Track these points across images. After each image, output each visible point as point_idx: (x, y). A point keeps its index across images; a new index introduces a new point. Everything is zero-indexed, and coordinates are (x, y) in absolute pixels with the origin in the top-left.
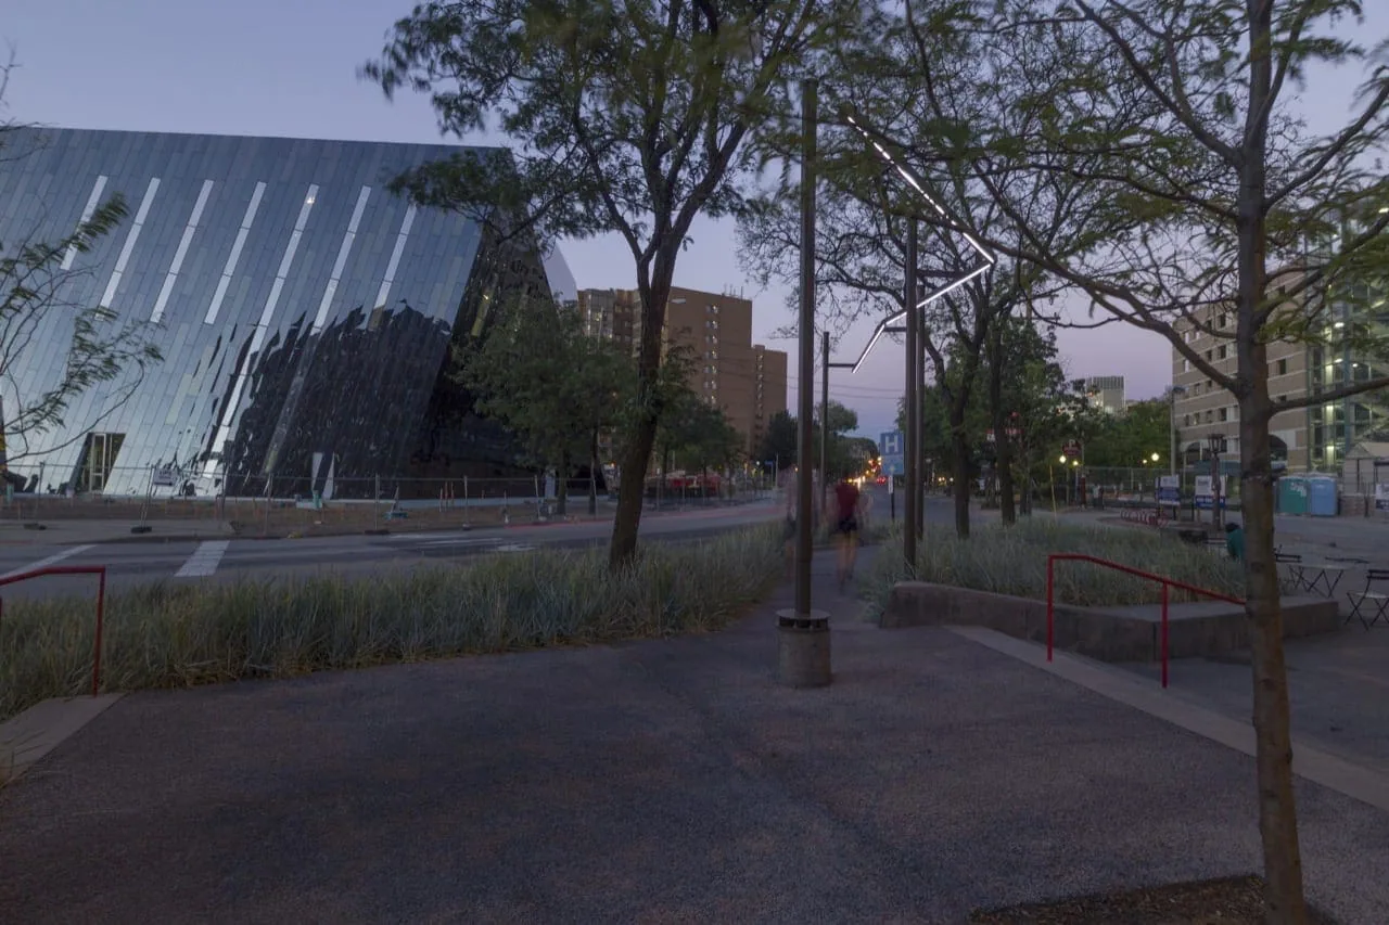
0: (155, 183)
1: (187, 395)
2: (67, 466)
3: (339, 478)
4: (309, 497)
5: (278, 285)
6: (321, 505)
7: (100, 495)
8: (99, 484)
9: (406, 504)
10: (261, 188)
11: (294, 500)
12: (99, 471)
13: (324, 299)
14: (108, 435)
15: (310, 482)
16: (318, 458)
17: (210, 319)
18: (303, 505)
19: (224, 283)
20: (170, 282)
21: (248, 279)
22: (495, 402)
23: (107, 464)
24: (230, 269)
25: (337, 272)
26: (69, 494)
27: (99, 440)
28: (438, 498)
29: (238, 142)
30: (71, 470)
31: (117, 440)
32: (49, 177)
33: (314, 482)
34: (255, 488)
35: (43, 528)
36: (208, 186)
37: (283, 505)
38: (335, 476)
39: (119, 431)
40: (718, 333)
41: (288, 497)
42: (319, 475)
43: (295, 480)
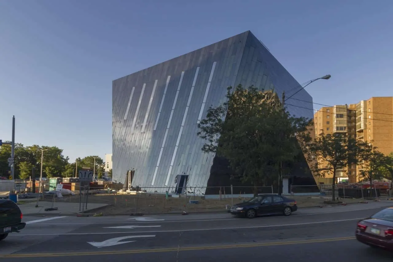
0: (145, 85)
1: (149, 157)
5: (172, 112)
6: (179, 197)
10: (169, 78)
13: (185, 115)
17: (155, 128)
18: (174, 196)
19: (159, 115)
20: (146, 118)
24: (160, 110)
25: (189, 103)
29: (164, 64)
32: (123, 92)
36: (156, 82)
42: (180, 184)
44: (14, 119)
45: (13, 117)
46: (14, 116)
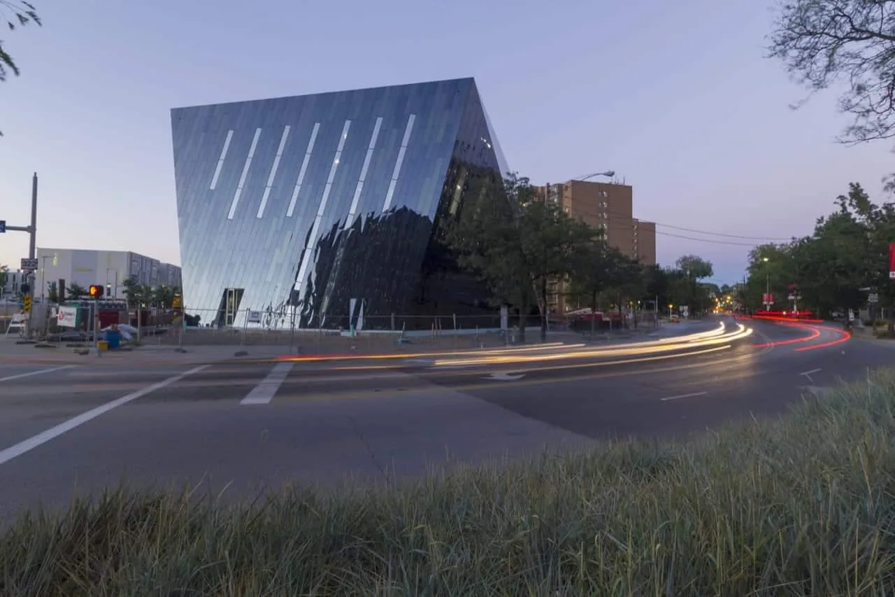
0: (259, 131)
1: (277, 264)
2: (214, 310)
3: (366, 317)
4: (347, 328)
5: (328, 187)
6: (355, 334)
7: (231, 328)
8: (230, 321)
9: (410, 334)
10: (317, 126)
11: (338, 331)
12: (230, 312)
13: (355, 196)
14: (235, 290)
15: (348, 319)
16: (353, 302)
17: (290, 214)
18: (345, 334)
19: (297, 189)
20: (267, 191)
21: (310, 187)
22: (472, 258)
23: (235, 308)
24: (300, 181)
25: (363, 177)
26: (215, 326)
27: (231, 293)
28: (430, 329)
29: (304, 99)
30: (216, 312)
31: (240, 293)
32: (203, 134)
33: (351, 319)
34: (315, 324)
35: (184, 352)
36: (287, 128)
37: (333, 334)
38: (364, 314)
39: (241, 287)
40: (607, 211)
41: (335, 328)
42: (354, 314)
43: (340, 318)
44: (35, 179)
45: (34, 175)
46: (35, 173)
